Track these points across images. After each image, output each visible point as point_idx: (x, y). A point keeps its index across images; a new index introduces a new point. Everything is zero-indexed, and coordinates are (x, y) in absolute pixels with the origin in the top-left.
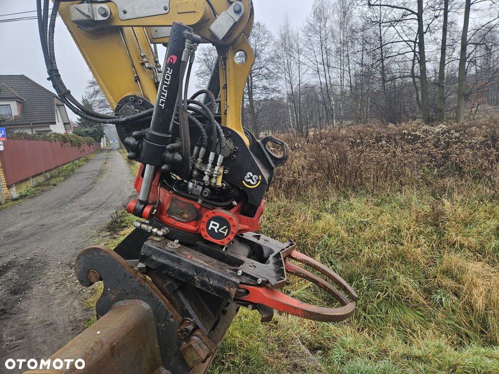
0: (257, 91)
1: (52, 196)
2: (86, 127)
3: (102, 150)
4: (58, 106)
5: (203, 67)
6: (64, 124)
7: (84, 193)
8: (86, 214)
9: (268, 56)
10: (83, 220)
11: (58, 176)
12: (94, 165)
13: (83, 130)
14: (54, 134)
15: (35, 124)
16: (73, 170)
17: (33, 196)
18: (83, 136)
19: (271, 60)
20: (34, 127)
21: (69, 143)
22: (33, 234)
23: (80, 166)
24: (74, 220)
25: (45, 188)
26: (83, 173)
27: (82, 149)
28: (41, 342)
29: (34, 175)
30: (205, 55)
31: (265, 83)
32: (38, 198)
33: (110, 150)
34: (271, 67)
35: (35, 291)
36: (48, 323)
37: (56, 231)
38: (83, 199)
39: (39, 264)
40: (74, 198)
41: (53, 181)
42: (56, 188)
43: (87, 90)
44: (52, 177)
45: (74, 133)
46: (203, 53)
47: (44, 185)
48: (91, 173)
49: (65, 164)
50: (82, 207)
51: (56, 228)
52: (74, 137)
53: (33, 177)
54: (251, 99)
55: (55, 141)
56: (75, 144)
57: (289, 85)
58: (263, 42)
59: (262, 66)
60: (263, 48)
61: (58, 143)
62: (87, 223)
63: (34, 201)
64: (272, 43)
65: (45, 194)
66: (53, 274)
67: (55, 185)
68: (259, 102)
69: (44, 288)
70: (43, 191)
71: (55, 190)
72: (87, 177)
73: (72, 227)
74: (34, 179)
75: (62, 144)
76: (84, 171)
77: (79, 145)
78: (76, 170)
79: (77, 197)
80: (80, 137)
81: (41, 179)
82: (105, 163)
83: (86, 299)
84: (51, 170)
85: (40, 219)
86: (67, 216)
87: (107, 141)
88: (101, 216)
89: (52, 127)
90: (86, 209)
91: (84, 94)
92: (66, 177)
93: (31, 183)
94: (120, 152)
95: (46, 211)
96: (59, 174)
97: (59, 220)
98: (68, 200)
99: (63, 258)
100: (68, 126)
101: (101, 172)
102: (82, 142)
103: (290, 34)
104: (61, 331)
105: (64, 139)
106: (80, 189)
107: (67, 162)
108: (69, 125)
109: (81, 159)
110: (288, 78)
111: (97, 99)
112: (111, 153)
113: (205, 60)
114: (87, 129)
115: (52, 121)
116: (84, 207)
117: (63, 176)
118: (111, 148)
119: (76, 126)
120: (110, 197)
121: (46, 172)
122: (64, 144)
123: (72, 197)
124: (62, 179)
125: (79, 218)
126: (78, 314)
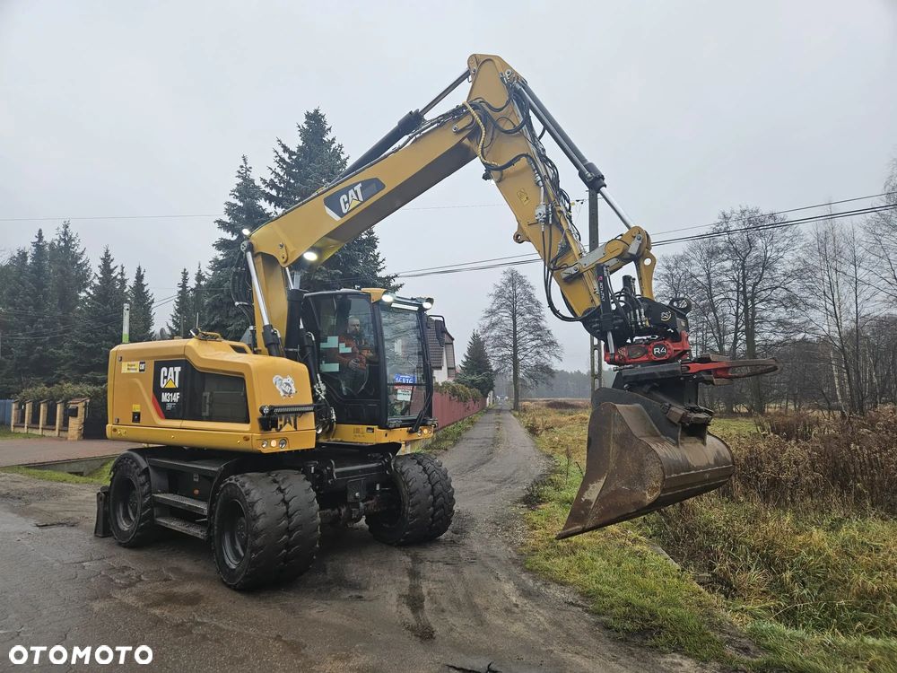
0: (767, 327)
2: (473, 374)
3: (489, 411)
4: (447, 344)
5: (662, 287)
6: (449, 369)
7: (483, 464)
8: (493, 486)
9: (790, 267)
10: (493, 491)
11: (446, 440)
12: (483, 430)
13: (468, 378)
16: (459, 434)
18: (469, 387)
19: (798, 274)
23: (467, 430)
24: (482, 489)
26: (473, 439)
27: (467, 406)
30: (668, 268)
31: (781, 313)
33: (499, 411)
34: (795, 286)
36: (491, 555)
38: (484, 470)
40: (473, 468)
41: (444, 445)
43: (482, 323)
46: (665, 264)
47: (437, 448)
48: (482, 441)
49: (450, 425)
54: (750, 341)
55: (446, 393)
56: (461, 398)
57: (832, 320)
58: (781, 245)
59: (777, 284)
60: (781, 254)
61: (448, 395)
62: (497, 494)
64: (800, 246)
67: (446, 449)
68: (768, 347)
69: (479, 534)
72: (478, 445)
73: (483, 495)
76: (474, 436)
77: (465, 400)
78: (464, 435)
79: (475, 467)
80: (466, 388)
82: (498, 429)
83: (518, 548)
86: (472, 485)
87: (494, 396)
88: (510, 490)
89: (437, 373)
90: (490, 481)
91: (477, 327)
92: (456, 442)
94: (514, 415)
96: (447, 436)
98: (467, 468)
99: (487, 518)
100: (452, 372)
101: (496, 441)
102: (469, 395)
103: (837, 231)
104: (504, 562)
105: (453, 391)
106: (476, 458)
107: (451, 422)
109: (465, 421)
110: (831, 308)
111: (493, 334)
112: (502, 415)
113: (666, 276)
114: (473, 378)
115: (438, 365)
116: (487, 479)
117: (452, 440)
118: (499, 407)
119: (459, 372)
120: (514, 472)
122: (452, 398)
123: (470, 465)
124: (451, 443)
125: (487, 488)
126: (514, 556)
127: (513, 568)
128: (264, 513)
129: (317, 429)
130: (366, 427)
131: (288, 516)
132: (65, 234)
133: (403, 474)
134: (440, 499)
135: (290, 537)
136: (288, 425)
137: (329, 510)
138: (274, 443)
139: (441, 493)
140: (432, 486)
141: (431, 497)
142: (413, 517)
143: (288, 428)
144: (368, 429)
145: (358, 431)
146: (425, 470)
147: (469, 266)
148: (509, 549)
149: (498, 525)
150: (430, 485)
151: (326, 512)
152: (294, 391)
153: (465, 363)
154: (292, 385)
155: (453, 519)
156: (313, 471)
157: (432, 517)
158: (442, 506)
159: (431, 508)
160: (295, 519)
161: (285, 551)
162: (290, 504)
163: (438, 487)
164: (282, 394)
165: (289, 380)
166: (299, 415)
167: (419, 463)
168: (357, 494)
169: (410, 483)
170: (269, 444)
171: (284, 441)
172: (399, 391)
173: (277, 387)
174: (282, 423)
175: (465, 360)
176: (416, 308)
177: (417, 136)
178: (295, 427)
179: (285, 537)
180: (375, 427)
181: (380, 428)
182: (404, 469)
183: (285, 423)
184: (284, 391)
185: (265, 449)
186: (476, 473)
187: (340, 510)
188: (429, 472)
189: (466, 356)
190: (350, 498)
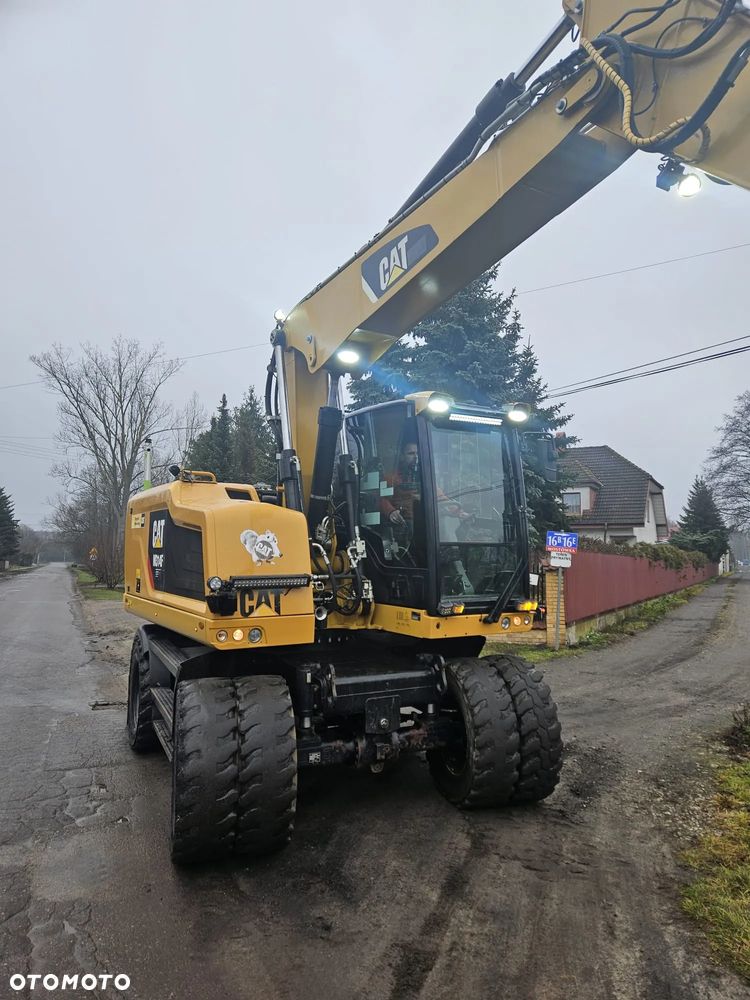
1: (629, 652)
2: (696, 533)
3: (720, 580)
4: (652, 494)
6: (658, 526)
7: (682, 660)
8: (683, 699)
10: (680, 710)
11: (638, 619)
12: (701, 607)
13: (689, 537)
14: (641, 544)
15: (612, 524)
16: (663, 612)
17: (598, 646)
18: (685, 549)
20: (609, 529)
21: (662, 563)
22: (599, 712)
23: (676, 606)
24: (663, 705)
25: (617, 637)
26: (681, 620)
27: (682, 574)
28: (613, 884)
29: (602, 610)
32: (607, 652)
33: (735, 581)
35: (604, 802)
36: (622, 859)
37: (634, 716)
38: (680, 671)
39: (610, 762)
40: (663, 665)
41: (630, 627)
42: (634, 639)
43: (708, 466)
44: (628, 619)
45: (672, 542)
47: (617, 632)
48: (694, 623)
49: (650, 599)
50: (678, 686)
51: (634, 711)
52: (672, 551)
53: (602, 614)
55: (641, 556)
56: (671, 564)
61: (646, 560)
62: (686, 718)
63: (600, 655)
65: (617, 647)
66: (631, 786)
67: (632, 634)
69: (617, 802)
70: (613, 642)
71: (632, 643)
72: (685, 629)
73: (659, 717)
74: (602, 618)
75: (650, 563)
76: (684, 616)
77: (679, 566)
78: (671, 613)
79: (668, 664)
80: (682, 551)
81: (611, 620)
82: (725, 607)
83: (683, 849)
84: (628, 606)
85: (609, 689)
86: (651, 695)
87: (732, 561)
88: (712, 711)
89: (636, 531)
90: (684, 690)
91: (700, 472)
92: (652, 623)
93: (596, 624)
95: (618, 676)
96: (640, 615)
97: (638, 697)
98: (653, 665)
99: (646, 767)
100: (663, 530)
101: (716, 625)
102: (685, 560)
104: (643, 882)
105: (654, 554)
106: (675, 650)
107: (654, 595)
108: (665, 528)
109: (678, 593)
111: (724, 480)
112: (737, 587)
114: (695, 537)
115: (639, 521)
116: (681, 686)
117: (647, 620)
118: (737, 576)
119: (676, 530)
120: (730, 677)
121: (620, 608)
122: (654, 563)
123: (660, 662)
124: (644, 625)
125: (672, 703)
126: (669, 869)
127: (654, 902)
128: (198, 751)
129: (319, 613)
130: (410, 610)
131: (238, 756)
132: (251, 398)
133: (466, 691)
134: (532, 741)
135: (241, 794)
136: (264, 606)
137: (339, 743)
138: (238, 635)
139: (535, 730)
140: (519, 718)
141: (514, 736)
142: (481, 767)
143: (264, 611)
144: (414, 614)
145: (400, 616)
146: (507, 685)
147: (640, 371)
148: (665, 848)
149: (660, 786)
150: (513, 714)
151: (333, 744)
152: (277, 553)
153: (685, 519)
154: (274, 545)
155: (560, 774)
156: (309, 680)
157: (519, 768)
158: (536, 753)
159: (516, 756)
160: (254, 763)
161: (232, 815)
162: (247, 736)
163: (530, 719)
164: (255, 558)
165: (269, 536)
166: (285, 591)
167: (500, 674)
168: (383, 721)
169: (476, 710)
170: (229, 636)
171: (256, 631)
172: (553, 554)
173: (247, 547)
174: (254, 603)
175: (685, 515)
176: (498, 422)
177: (498, 133)
178: (278, 610)
179: (232, 792)
180: (422, 612)
181: (430, 614)
182: (468, 684)
183: (259, 604)
184: (258, 554)
185: (222, 644)
186: (663, 676)
187: (356, 745)
188: (514, 691)
189: (686, 510)
190: (370, 727)
